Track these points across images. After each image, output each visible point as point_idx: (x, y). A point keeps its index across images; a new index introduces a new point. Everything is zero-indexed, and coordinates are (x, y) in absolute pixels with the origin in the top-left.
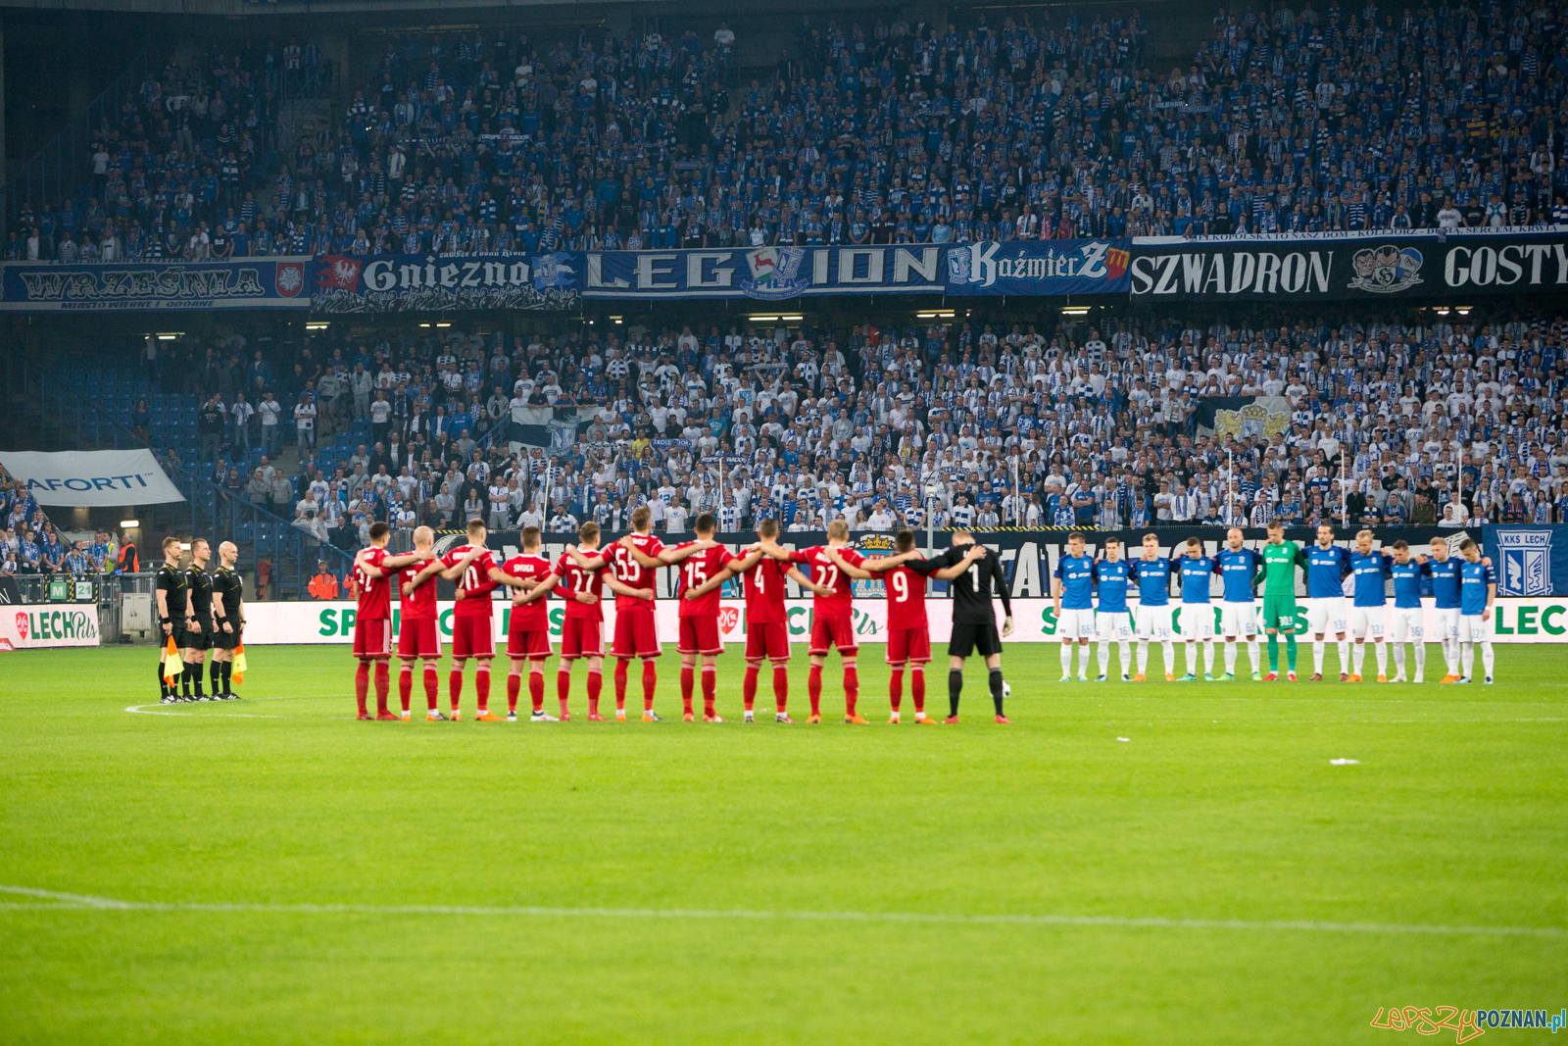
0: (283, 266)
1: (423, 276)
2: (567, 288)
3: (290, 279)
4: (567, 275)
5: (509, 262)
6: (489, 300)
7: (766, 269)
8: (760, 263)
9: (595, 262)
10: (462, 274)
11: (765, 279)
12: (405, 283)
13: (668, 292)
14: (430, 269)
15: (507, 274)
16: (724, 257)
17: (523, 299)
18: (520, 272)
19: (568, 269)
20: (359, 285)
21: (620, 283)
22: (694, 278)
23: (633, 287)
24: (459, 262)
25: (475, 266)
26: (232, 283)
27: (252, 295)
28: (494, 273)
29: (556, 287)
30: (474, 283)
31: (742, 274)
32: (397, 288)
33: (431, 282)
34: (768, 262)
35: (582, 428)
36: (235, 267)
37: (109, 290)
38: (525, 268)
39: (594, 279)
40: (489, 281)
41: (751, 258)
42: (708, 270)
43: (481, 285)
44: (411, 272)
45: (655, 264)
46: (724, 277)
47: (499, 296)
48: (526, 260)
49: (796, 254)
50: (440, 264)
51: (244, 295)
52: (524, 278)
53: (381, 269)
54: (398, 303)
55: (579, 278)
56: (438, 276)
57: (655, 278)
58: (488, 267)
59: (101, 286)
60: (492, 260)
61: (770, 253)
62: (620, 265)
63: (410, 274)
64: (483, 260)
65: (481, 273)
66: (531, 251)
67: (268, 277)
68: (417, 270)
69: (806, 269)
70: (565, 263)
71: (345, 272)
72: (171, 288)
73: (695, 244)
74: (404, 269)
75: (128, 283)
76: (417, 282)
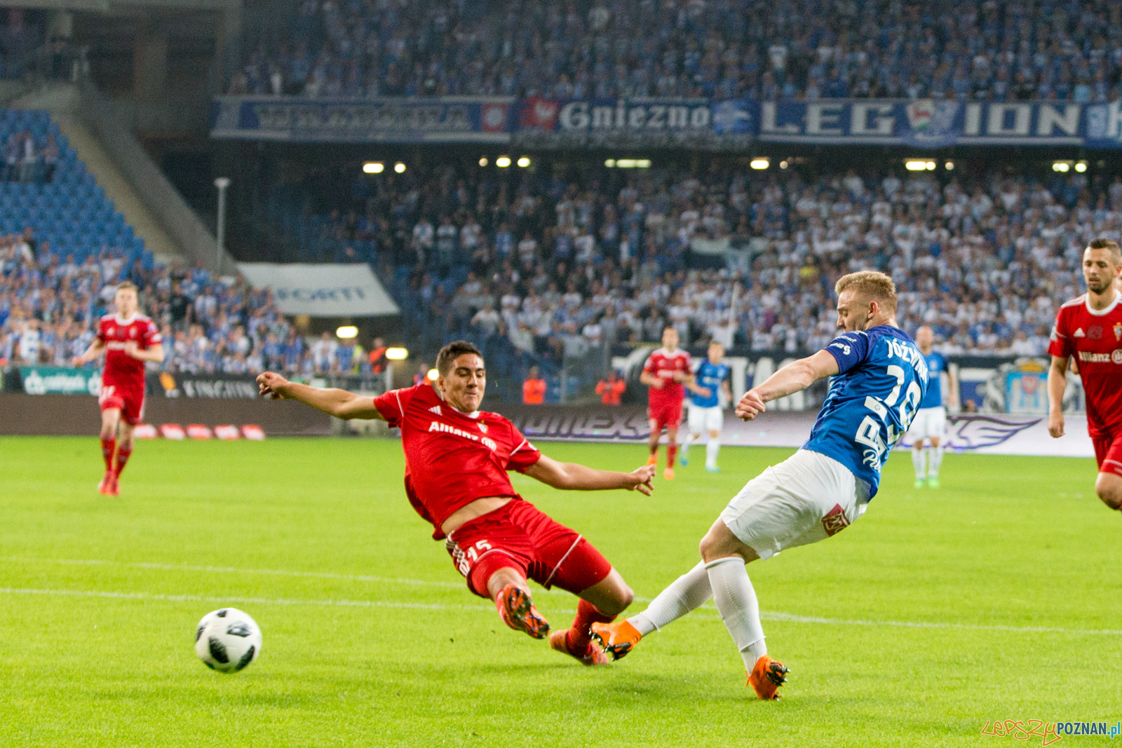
0: (489, 106)
1: (614, 118)
2: (743, 131)
3: (494, 117)
4: (743, 121)
5: (691, 107)
6: (671, 139)
7: (923, 121)
8: (919, 114)
9: (769, 110)
10: (649, 117)
11: (923, 129)
12: (597, 123)
13: (834, 138)
14: (621, 113)
15: (689, 118)
16: (886, 108)
17: (703, 140)
18: (701, 117)
19: (743, 115)
20: (555, 124)
21: (792, 128)
22: (858, 125)
23: (803, 132)
24: (647, 107)
25: (660, 111)
26: (443, 119)
27: (459, 130)
28: (678, 117)
29: (734, 131)
30: (659, 125)
31: (901, 123)
32: (590, 128)
33: (620, 122)
34: (926, 114)
35: (755, 257)
36: (446, 106)
37: (333, 122)
38: (705, 113)
39: (769, 123)
40: (672, 122)
41: (910, 111)
42: (872, 119)
43: (666, 127)
44: (602, 116)
45: (825, 113)
46: (886, 126)
47: (681, 137)
48: (708, 106)
49: (951, 108)
50: (630, 107)
51: (452, 129)
52: (705, 121)
53: (577, 111)
54: (590, 141)
55: (755, 123)
56: (627, 118)
57: (825, 125)
58: (673, 112)
59: (326, 119)
60: (677, 105)
61: (927, 105)
62: (792, 113)
63: (602, 117)
64: (669, 105)
65: (665, 117)
66: (712, 99)
67: (475, 115)
68: (608, 112)
69: (959, 122)
70: (743, 109)
71: (544, 112)
72: (387, 122)
73: (863, 96)
74: (597, 112)
75: (350, 117)
76: (608, 122)
